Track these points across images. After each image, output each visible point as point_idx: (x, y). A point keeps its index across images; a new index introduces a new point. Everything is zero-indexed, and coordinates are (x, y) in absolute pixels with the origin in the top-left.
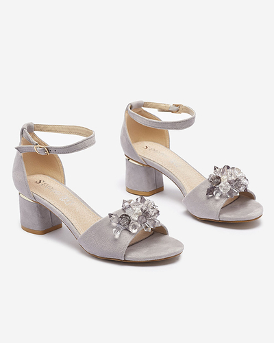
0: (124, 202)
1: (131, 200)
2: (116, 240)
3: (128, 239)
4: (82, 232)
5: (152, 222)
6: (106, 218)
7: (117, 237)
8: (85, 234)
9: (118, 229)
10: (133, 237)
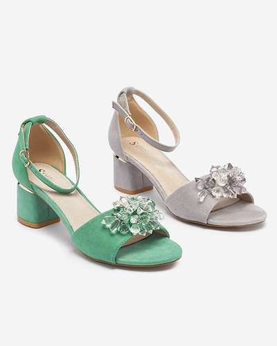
0: (213, 167)
1: (219, 167)
2: (200, 203)
3: (211, 204)
4: (169, 193)
5: (239, 189)
6: (193, 182)
7: (201, 200)
8: (172, 196)
9: (203, 193)
10: (217, 202)
